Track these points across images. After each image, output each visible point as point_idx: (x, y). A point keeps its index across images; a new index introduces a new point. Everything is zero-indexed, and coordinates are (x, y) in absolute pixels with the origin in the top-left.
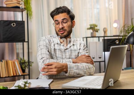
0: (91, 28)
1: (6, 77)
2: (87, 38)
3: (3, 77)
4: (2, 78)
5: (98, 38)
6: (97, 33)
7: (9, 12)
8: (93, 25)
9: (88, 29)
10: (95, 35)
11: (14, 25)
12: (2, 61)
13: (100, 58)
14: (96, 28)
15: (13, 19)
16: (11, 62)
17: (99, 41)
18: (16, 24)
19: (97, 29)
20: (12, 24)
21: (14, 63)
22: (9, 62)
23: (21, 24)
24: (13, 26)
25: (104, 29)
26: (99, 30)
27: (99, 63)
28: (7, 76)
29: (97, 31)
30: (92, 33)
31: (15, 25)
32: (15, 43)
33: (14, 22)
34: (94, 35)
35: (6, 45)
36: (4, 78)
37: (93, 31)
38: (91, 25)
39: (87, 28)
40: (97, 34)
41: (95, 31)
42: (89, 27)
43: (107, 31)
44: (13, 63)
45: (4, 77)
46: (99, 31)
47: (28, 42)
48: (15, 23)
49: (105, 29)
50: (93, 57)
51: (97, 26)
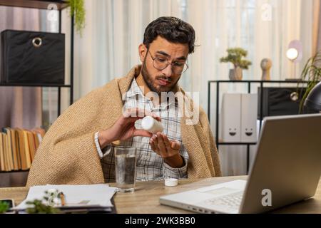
0: (230, 58)
1: (13, 171)
2: (218, 82)
3: (7, 170)
4: (5, 172)
5: (246, 84)
6: (244, 71)
8: (236, 51)
9: (222, 60)
10: (239, 76)
11: (37, 42)
12: (6, 132)
13: (249, 134)
14: (243, 58)
15: (36, 29)
16: (28, 134)
17: (249, 92)
18: (43, 41)
19: (245, 62)
20: (34, 41)
21: (35, 137)
22: (23, 135)
23: (56, 41)
24: (36, 45)
25: (263, 61)
26: (250, 63)
27: (246, 146)
28: (16, 168)
29: (246, 67)
30: (232, 72)
31: (40, 43)
32: (39, 88)
33: (38, 36)
34: (236, 76)
36: (9, 172)
37: (236, 66)
38: (229, 51)
39: (221, 57)
40: (246, 75)
41: (241, 66)
42: (226, 55)
43: (269, 68)
44: (31, 138)
45: (10, 170)
46: (250, 67)
47: (71, 86)
48: (40, 39)
49: (265, 63)
50: (232, 131)
51: (245, 54)
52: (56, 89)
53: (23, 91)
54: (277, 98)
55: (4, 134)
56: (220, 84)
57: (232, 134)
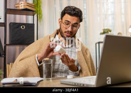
7: (22, 16)
8: (107, 29)
9: (101, 34)
20: (21, 27)
23: (30, 27)
24: (22, 28)
31: (24, 28)
38: (104, 30)
42: (102, 32)
48: (24, 26)
51: (110, 31)
55: (9, 65)
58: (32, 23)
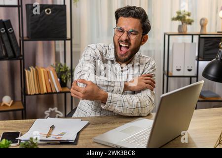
0: (178, 18)
1: (35, 94)
3: (31, 94)
4: (30, 95)
5: (191, 37)
6: (189, 26)
9: (173, 19)
10: (185, 30)
11: (48, 11)
13: (190, 70)
14: (187, 18)
16: (44, 72)
17: (192, 42)
18: (52, 11)
19: (189, 20)
20: (46, 10)
21: (48, 73)
22: (41, 71)
23: (61, 10)
24: (47, 13)
25: (201, 20)
26: (193, 21)
28: (37, 93)
29: (190, 24)
30: (180, 27)
31: (50, 12)
33: (49, 7)
34: (182, 31)
35: (40, 44)
36: (33, 95)
37: (183, 23)
38: (178, 13)
39: (172, 17)
40: (189, 29)
41: (186, 23)
42: (175, 15)
44: (46, 73)
45: (33, 94)
46: (192, 23)
47: (71, 39)
48: (50, 9)
49: (203, 21)
50: (179, 68)
51: (189, 15)
52: (63, 42)
53: (43, 44)
54: (210, 46)
55: (29, 71)
56: (171, 37)
57: (178, 70)
58: (62, 4)
